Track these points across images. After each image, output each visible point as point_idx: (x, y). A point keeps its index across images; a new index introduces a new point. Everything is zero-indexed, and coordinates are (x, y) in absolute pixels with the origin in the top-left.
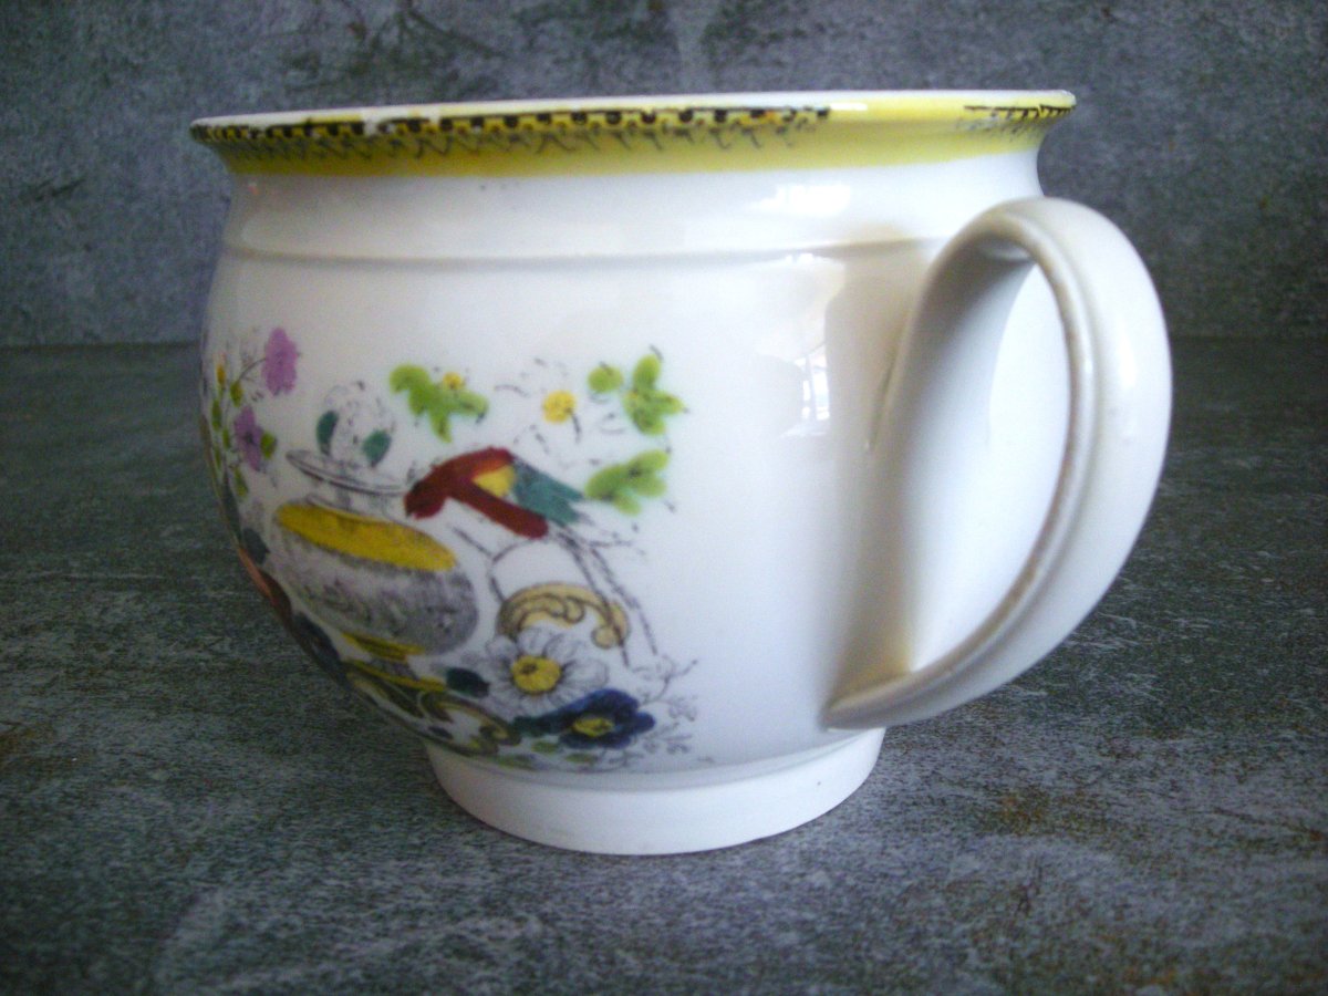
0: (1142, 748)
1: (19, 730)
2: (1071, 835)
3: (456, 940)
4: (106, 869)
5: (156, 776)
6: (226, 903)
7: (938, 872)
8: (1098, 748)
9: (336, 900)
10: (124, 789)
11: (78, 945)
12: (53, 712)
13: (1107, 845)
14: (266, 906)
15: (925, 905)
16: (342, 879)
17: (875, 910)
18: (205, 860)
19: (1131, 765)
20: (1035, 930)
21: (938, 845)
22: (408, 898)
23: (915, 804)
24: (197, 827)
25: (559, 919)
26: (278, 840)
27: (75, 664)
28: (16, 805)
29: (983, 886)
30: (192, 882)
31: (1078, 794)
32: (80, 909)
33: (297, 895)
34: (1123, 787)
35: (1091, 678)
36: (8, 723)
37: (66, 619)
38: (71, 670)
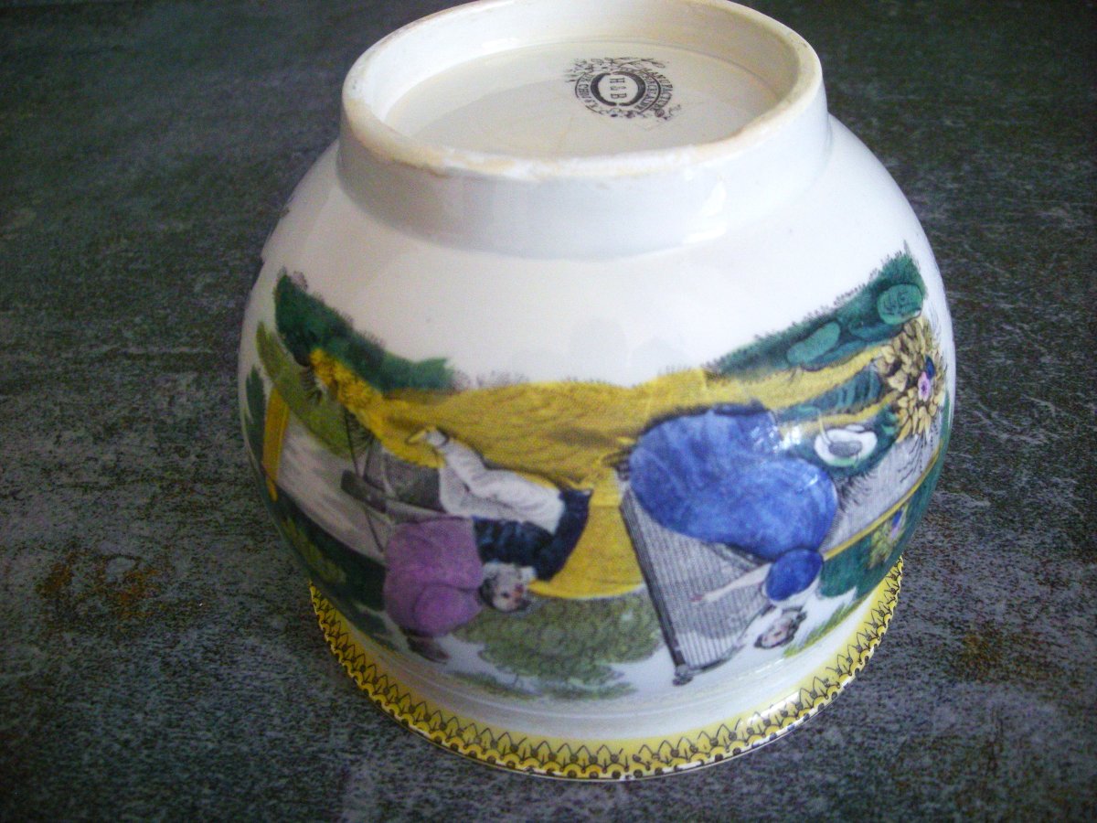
0: (1071, 575)
1: (142, 566)
2: (1022, 682)
3: (565, 814)
4: (265, 739)
5: (276, 622)
6: (373, 778)
7: (924, 726)
8: (1037, 574)
9: (461, 770)
10: (251, 641)
12: (165, 542)
13: (1051, 694)
14: (406, 779)
15: (918, 765)
17: (880, 771)
18: (343, 727)
19: (1063, 596)
20: (1002, 792)
21: (921, 694)
23: (898, 645)
25: (640, 787)
27: (166, 475)
28: (168, 664)
29: (960, 742)
30: (339, 754)
31: (1024, 633)
32: (257, 790)
34: (1059, 624)
35: (1023, 484)
36: (130, 558)
37: (140, 412)
38: (165, 484)
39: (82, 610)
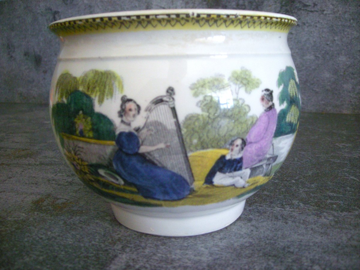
1: (69, 202)
4: (91, 244)
5: (107, 218)
6: (126, 258)
9: (161, 261)
10: (97, 221)
11: (80, 266)
12: (79, 198)
14: (139, 260)
16: (162, 254)
18: (120, 244)
22: (183, 262)
24: (119, 234)
26: (143, 240)
28: (66, 223)
30: (116, 251)
32: (81, 255)
33: (148, 258)
36: (66, 199)
39: (43, 208)
